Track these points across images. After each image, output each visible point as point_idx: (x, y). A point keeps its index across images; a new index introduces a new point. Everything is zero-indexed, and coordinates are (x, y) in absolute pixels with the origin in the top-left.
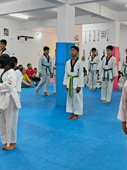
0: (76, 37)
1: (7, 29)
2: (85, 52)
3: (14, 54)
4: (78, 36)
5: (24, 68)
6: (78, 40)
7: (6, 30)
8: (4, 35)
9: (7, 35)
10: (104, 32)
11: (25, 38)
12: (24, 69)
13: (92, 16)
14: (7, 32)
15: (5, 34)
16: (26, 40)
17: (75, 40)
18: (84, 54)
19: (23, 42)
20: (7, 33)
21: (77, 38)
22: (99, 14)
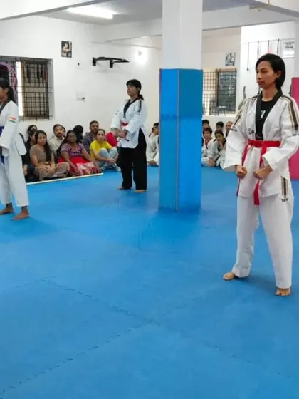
0: (229, 58)
1: (68, 43)
2: (246, 92)
3: (84, 98)
4: (233, 55)
5: (101, 130)
6: (233, 65)
7: (66, 45)
8: (62, 56)
9: (67, 56)
10: (290, 43)
11: (109, 61)
12: (100, 132)
13: (251, 8)
14: (68, 48)
15: (65, 52)
16: (111, 65)
17: (227, 65)
18: (245, 97)
19: (105, 71)
20: (67, 50)
21: (233, 60)
22: (267, 3)
